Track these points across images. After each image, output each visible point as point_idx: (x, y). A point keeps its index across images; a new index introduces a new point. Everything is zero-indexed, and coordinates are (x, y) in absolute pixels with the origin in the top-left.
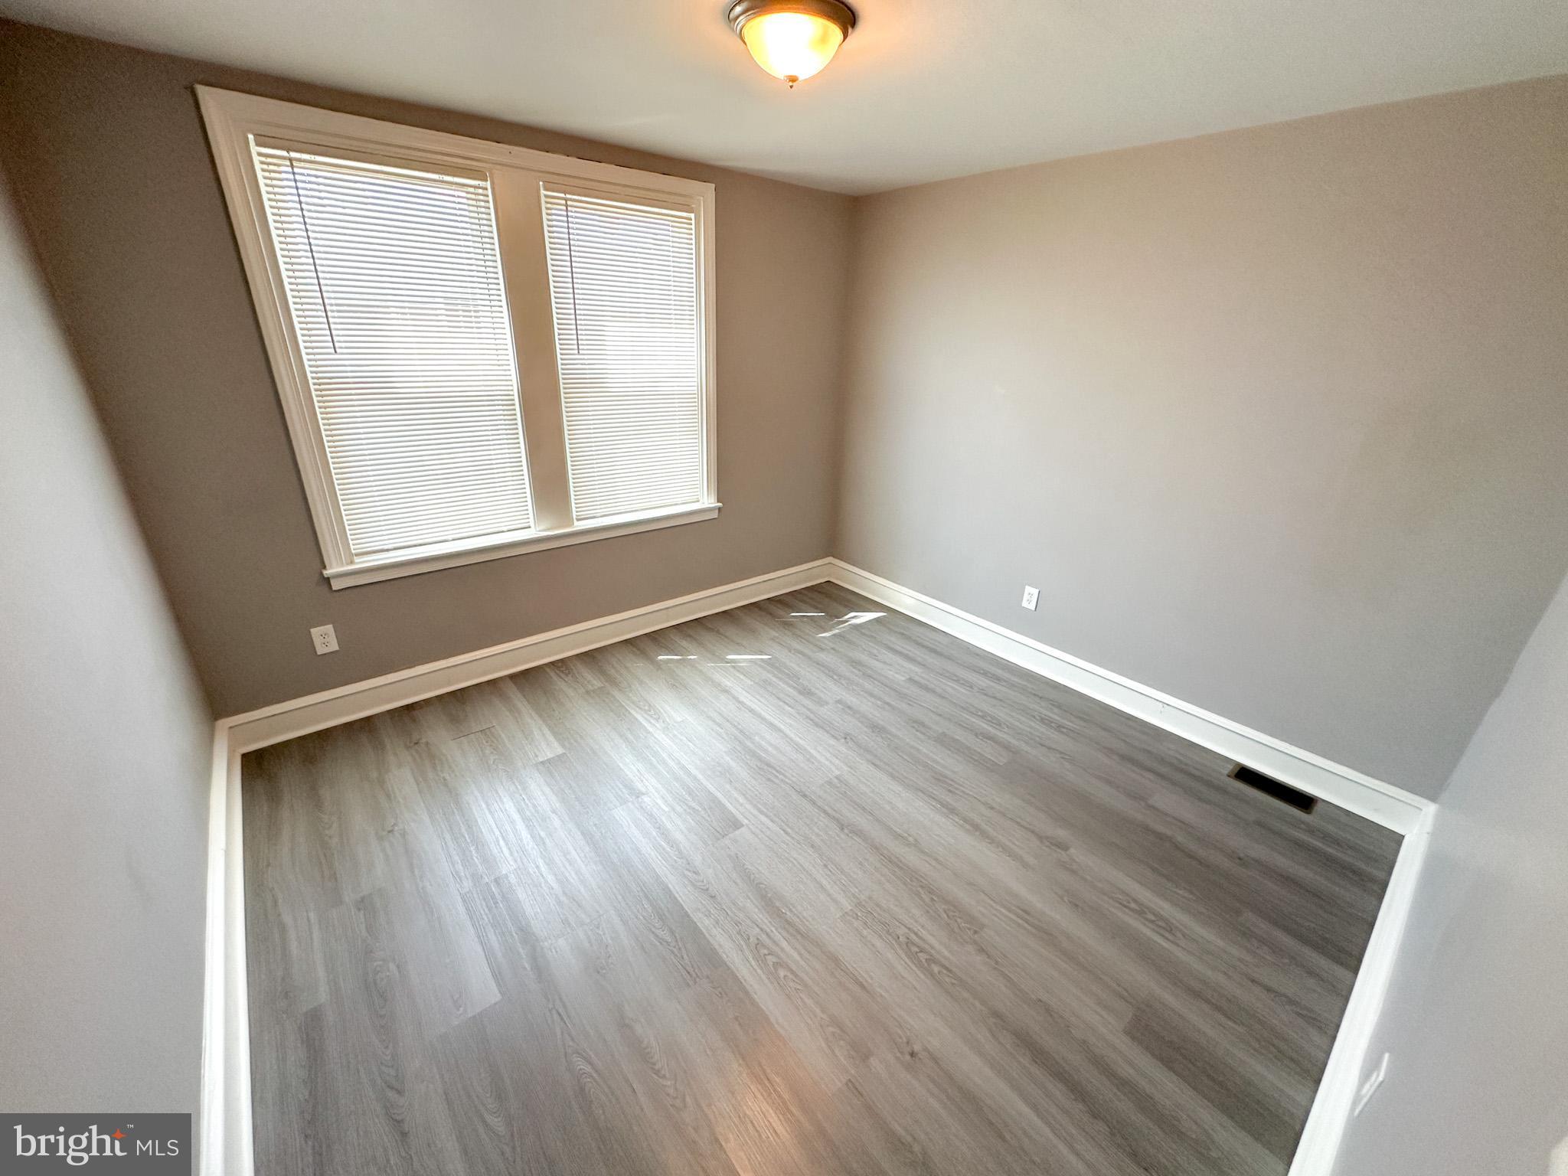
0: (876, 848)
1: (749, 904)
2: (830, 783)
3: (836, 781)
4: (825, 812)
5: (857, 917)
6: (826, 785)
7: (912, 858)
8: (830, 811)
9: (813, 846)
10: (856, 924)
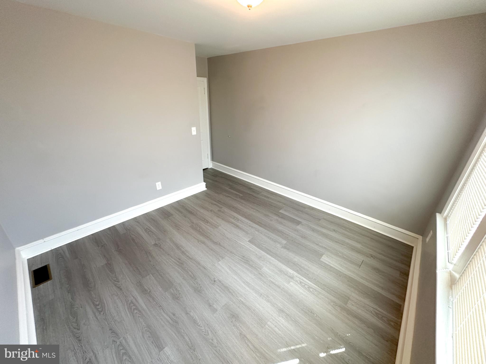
0: (211, 239)
1: (242, 226)
2: (223, 258)
3: (220, 259)
4: (224, 247)
5: (218, 226)
6: (224, 257)
7: (202, 238)
8: (223, 248)
9: (228, 238)
10: (218, 225)
